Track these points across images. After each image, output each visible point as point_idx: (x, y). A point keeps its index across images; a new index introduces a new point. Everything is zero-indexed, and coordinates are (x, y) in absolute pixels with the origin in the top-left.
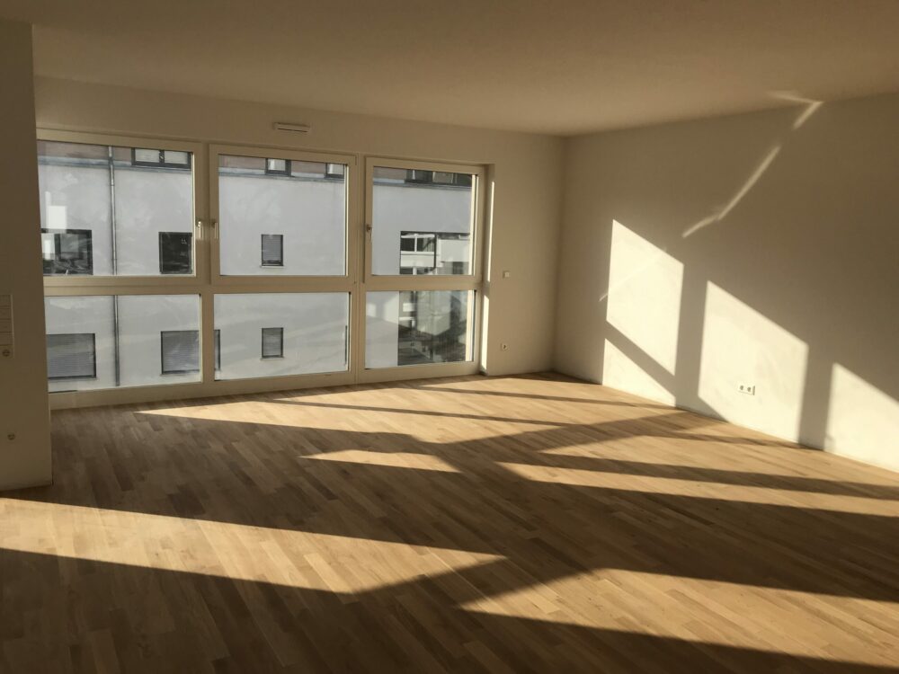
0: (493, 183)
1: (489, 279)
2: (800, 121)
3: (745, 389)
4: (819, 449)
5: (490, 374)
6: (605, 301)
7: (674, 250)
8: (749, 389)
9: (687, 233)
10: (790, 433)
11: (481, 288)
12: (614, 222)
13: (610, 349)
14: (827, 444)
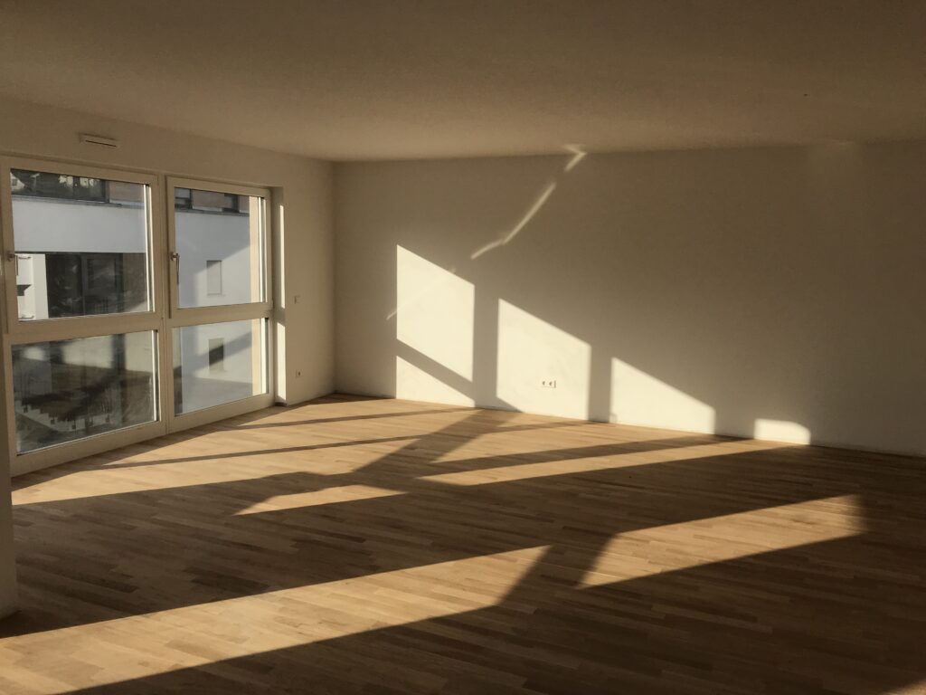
0: (282, 208)
1: (283, 305)
2: (570, 165)
3: (547, 384)
4: (606, 422)
5: (289, 404)
6: (395, 317)
7: (463, 271)
8: (550, 384)
9: (475, 256)
10: (581, 413)
11: (273, 314)
12: (399, 247)
13: (402, 365)
14: (612, 420)
